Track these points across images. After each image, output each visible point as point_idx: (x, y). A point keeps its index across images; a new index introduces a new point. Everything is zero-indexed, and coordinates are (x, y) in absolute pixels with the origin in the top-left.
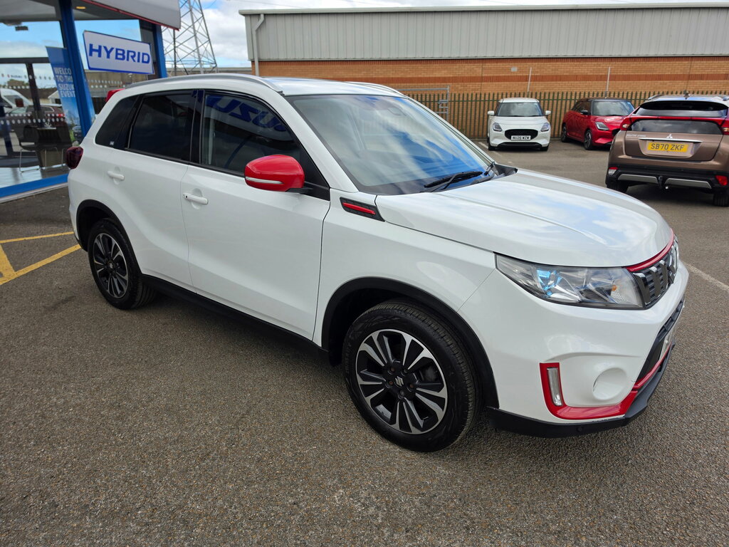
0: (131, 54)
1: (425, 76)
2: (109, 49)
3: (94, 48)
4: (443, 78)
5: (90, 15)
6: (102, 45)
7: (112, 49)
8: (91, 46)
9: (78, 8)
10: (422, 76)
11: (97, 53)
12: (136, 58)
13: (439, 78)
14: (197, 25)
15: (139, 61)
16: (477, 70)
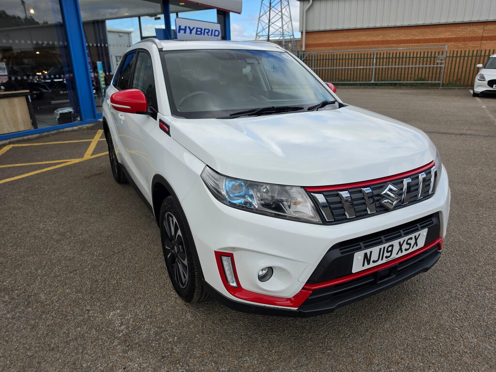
0: (207, 31)
1: (431, 38)
2: (191, 28)
3: (182, 28)
4: (447, 38)
5: (186, 9)
6: (187, 25)
7: (194, 28)
8: (180, 26)
9: (181, 4)
10: (428, 38)
11: (183, 31)
12: (210, 34)
13: (443, 38)
14: (284, 11)
15: (211, 35)
16: (479, 31)
